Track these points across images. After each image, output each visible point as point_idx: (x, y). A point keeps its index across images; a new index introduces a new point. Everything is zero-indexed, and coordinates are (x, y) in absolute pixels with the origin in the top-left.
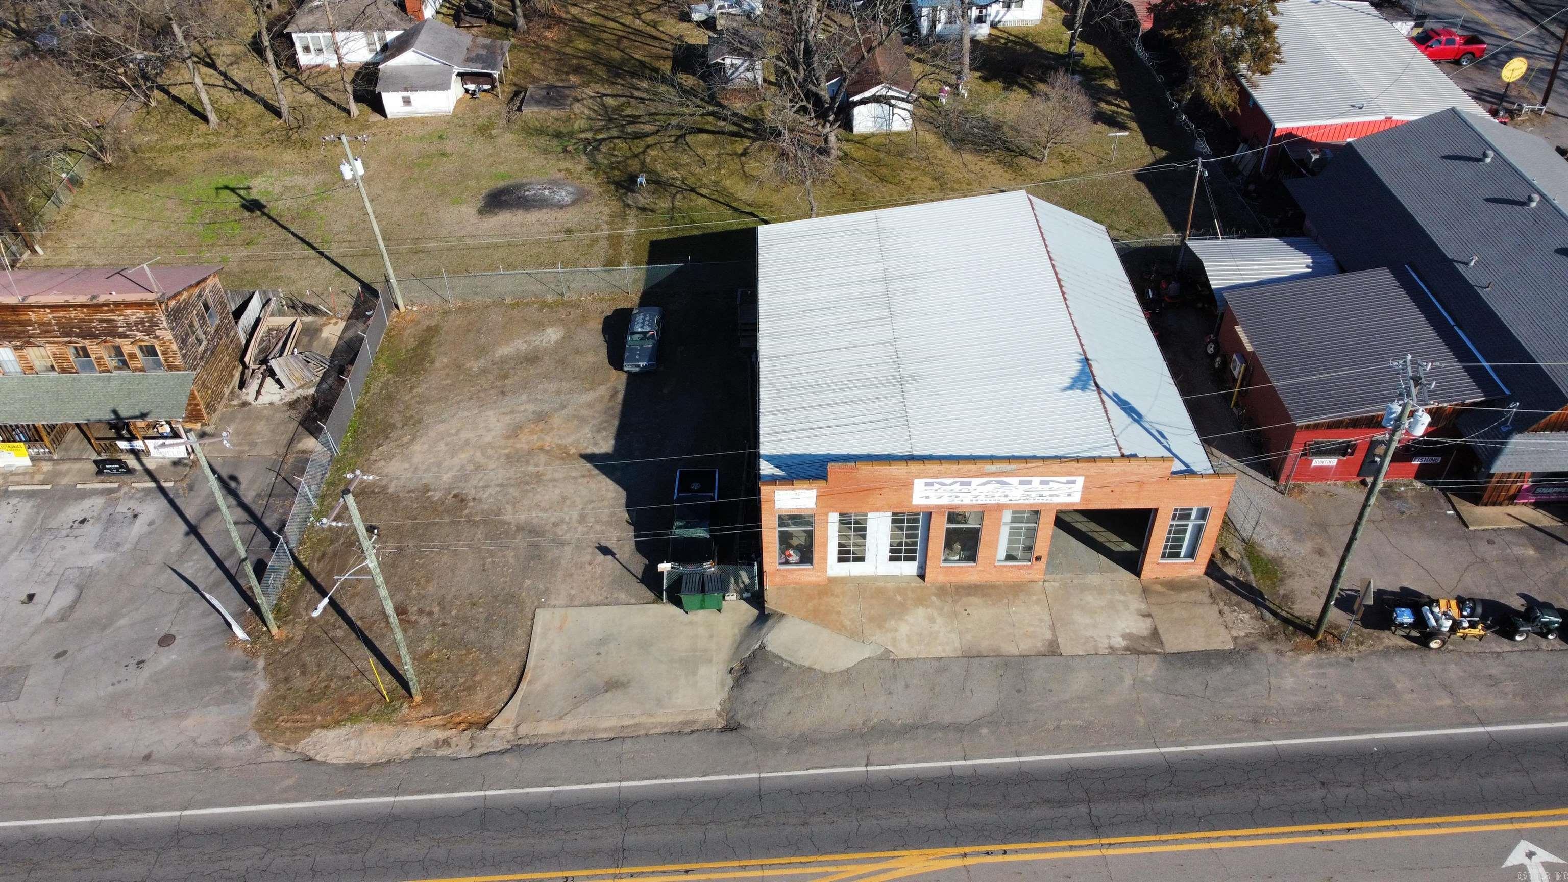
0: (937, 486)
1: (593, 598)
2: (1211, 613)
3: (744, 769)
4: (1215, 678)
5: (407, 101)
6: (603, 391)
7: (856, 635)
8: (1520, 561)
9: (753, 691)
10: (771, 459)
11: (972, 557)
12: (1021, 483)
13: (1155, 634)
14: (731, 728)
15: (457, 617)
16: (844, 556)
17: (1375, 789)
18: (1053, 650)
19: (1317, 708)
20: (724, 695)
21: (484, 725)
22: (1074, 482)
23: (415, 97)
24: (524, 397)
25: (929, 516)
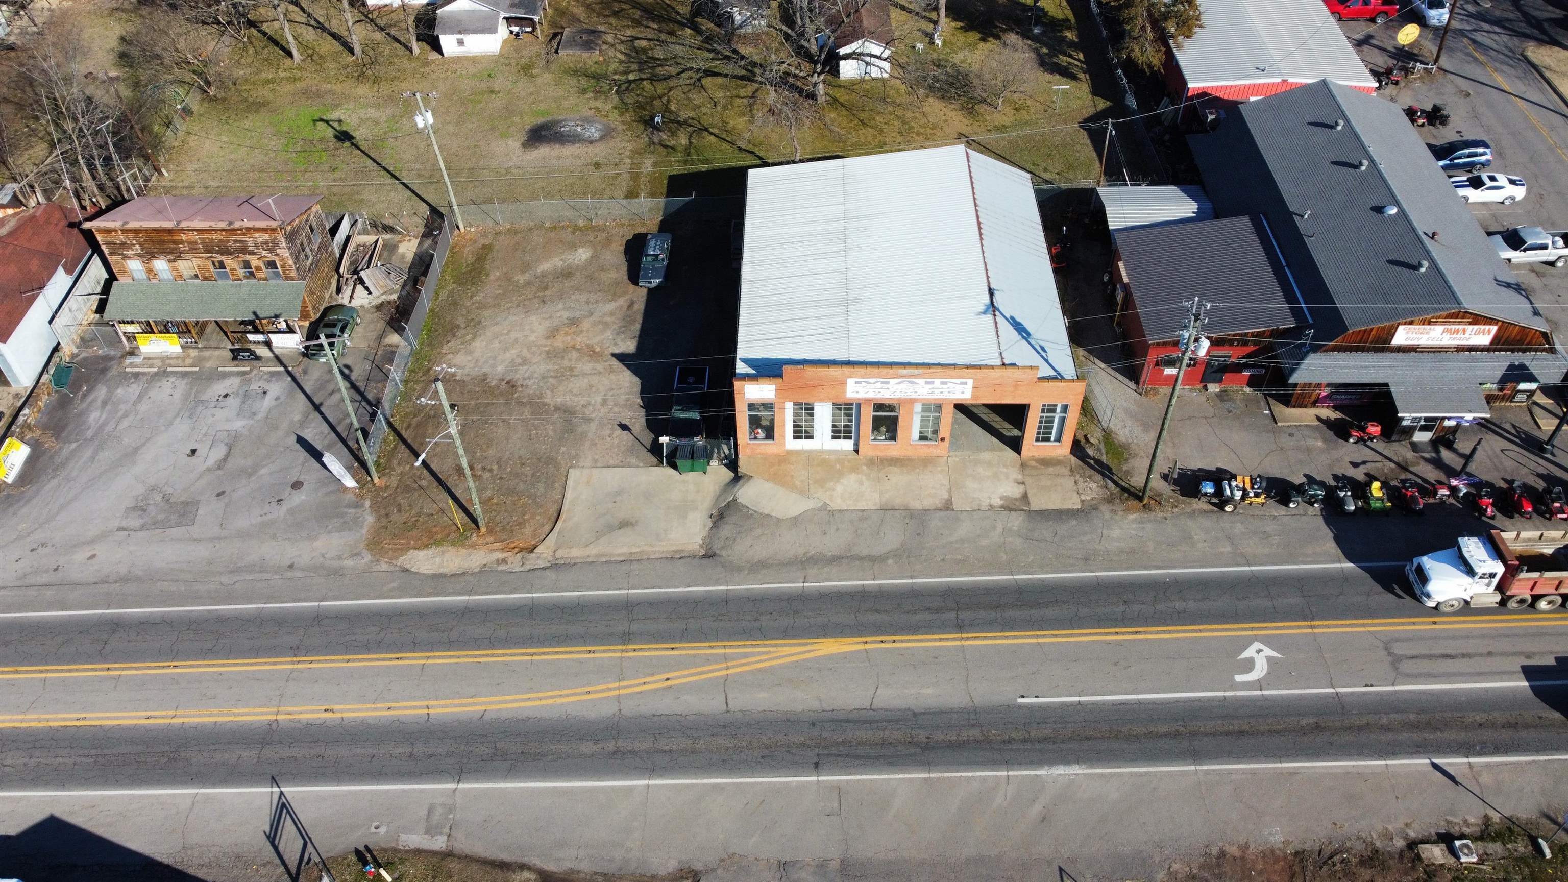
0: (864, 384)
1: (611, 462)
2: (1069, 483)
3: (717, 582)
4: (1063, 529)
5: (461, 43)
6: (622, 302)
7: (804, 493)
8: (1309, 450)
9: (726, 530)
10: (745, 361)
11: (893, 438)
12: (927, 383)
13: (1025, 496)
14: (709, 555)
15: (511, 472)
16: (798, 435)
17: (1160, 607)
18: (948, 506)
19: (1133, 551)
20: (705, 532)
21: (532, 550)
22: (966, 383)
23: (468, 39)
24: (560, 306)
25: (859, 406)
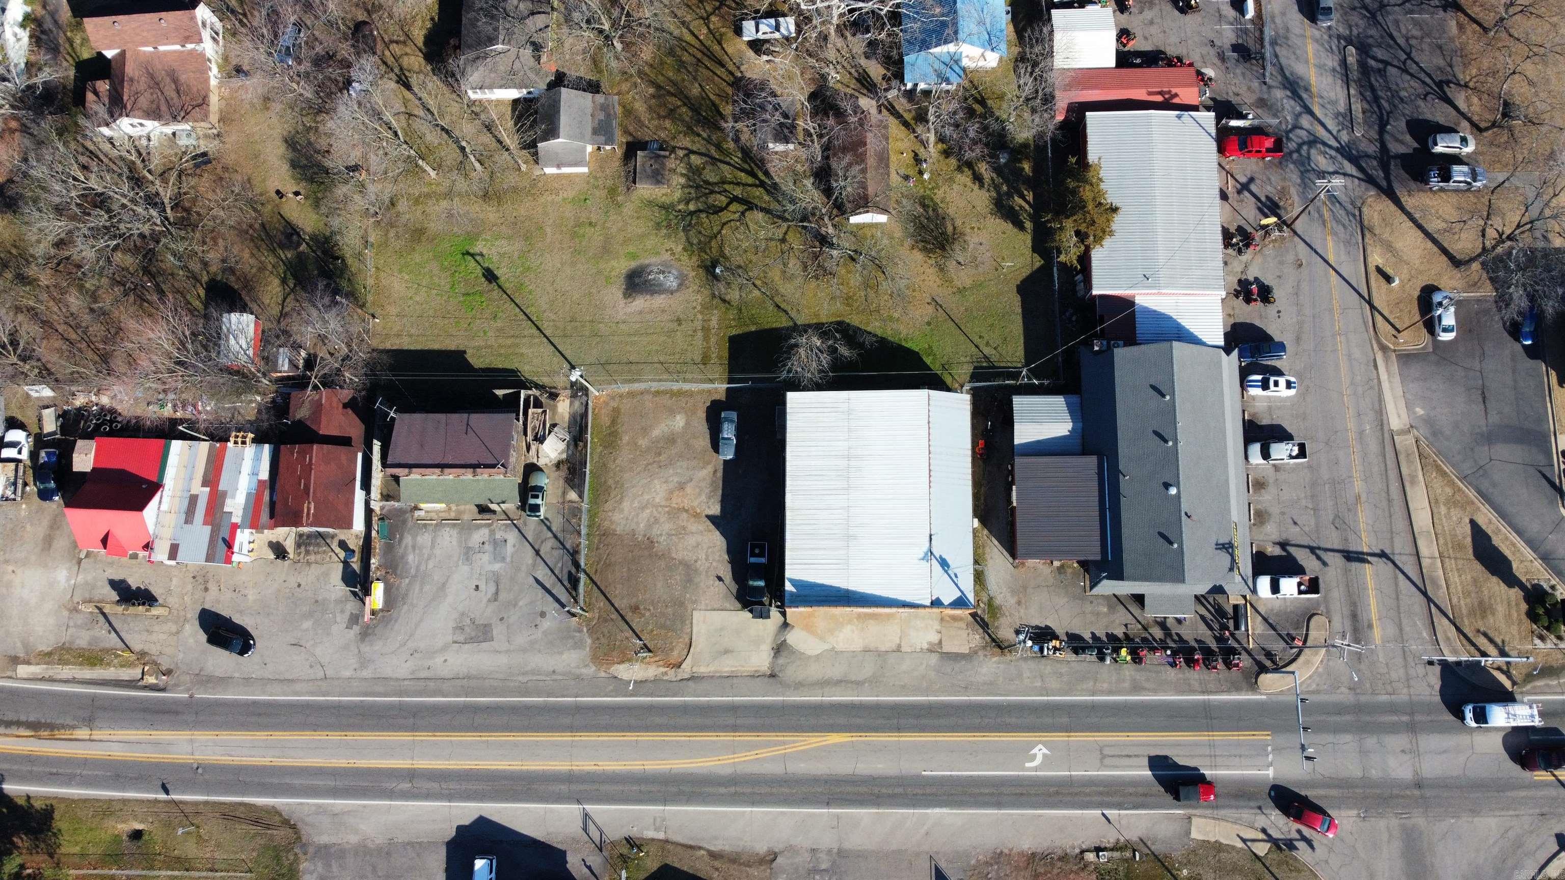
1: (716, 606)
2: (964, 633)
3: (777, 695)
4: (957, 666)
6: (710, 469)
7: (822, 639)
8: (1098, 614)
9: (781, 661)
13: (940, 642)
14: (773, 676)
15: (661, 612)
17: (999, 720)
18: (898, 649)
19: (991, 683)
20: (770, 659)
21: (679, 667)
24: (671, 471)
